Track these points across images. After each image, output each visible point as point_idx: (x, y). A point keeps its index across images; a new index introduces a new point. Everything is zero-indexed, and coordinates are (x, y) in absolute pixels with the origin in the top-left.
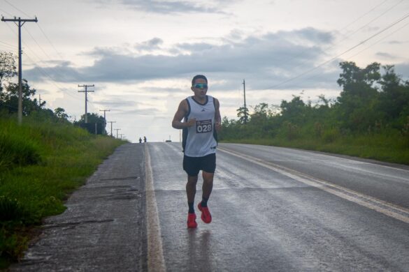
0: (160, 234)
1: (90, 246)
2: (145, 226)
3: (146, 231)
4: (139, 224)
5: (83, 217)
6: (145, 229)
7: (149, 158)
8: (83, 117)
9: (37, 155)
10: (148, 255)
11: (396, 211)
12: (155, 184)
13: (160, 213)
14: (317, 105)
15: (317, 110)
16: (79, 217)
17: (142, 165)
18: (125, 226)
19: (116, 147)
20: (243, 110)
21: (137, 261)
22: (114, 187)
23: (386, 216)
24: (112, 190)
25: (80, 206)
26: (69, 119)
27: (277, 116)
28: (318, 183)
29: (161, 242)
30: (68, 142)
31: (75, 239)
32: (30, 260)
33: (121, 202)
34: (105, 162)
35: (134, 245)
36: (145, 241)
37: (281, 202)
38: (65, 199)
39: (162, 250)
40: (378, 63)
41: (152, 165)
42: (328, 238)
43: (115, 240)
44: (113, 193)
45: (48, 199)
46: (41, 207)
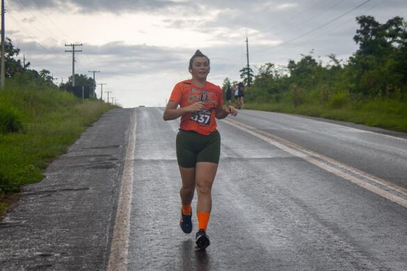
0: (130, 202)
1: (64, 211)
2: (118, 194)
3: (118, 199)
4: (113, 192)
5: (60, 186)
6: (117, 197)
7: (136, 125)
8: (71, 78)
9: (19, 123)
10: (116, 221)
11: (370, 182)
12: (136, 153)
13: (134, 182)
14: (328, 66)
15: (328, 71)
16: (56, 186)
17: (126, 133)
18: (100, 194)
19: (102, 113)
20: (246, 71)
21: (105, 226)
22: (94, 156)
23: (359, 186)
24: (92, 159)
25: (59, 175)
26: (54, 82)
27: (284, 78)
28: (304, 153)
29: (130, 209)
30: (52, 108)
31: (50, 206)
32: (8, 223)
33: (99, 171)
34: (89, 130)
35: (105, 212)
36: (115, 208)
37: (258, 172)
38: (44, 168)
39: (129, 216)
40: (401, 17)
41: (137, 133)
42: (292, 207)
43: (88, 207)
44: (92, 162)
45: (27, 168)
46: (20, 175)
